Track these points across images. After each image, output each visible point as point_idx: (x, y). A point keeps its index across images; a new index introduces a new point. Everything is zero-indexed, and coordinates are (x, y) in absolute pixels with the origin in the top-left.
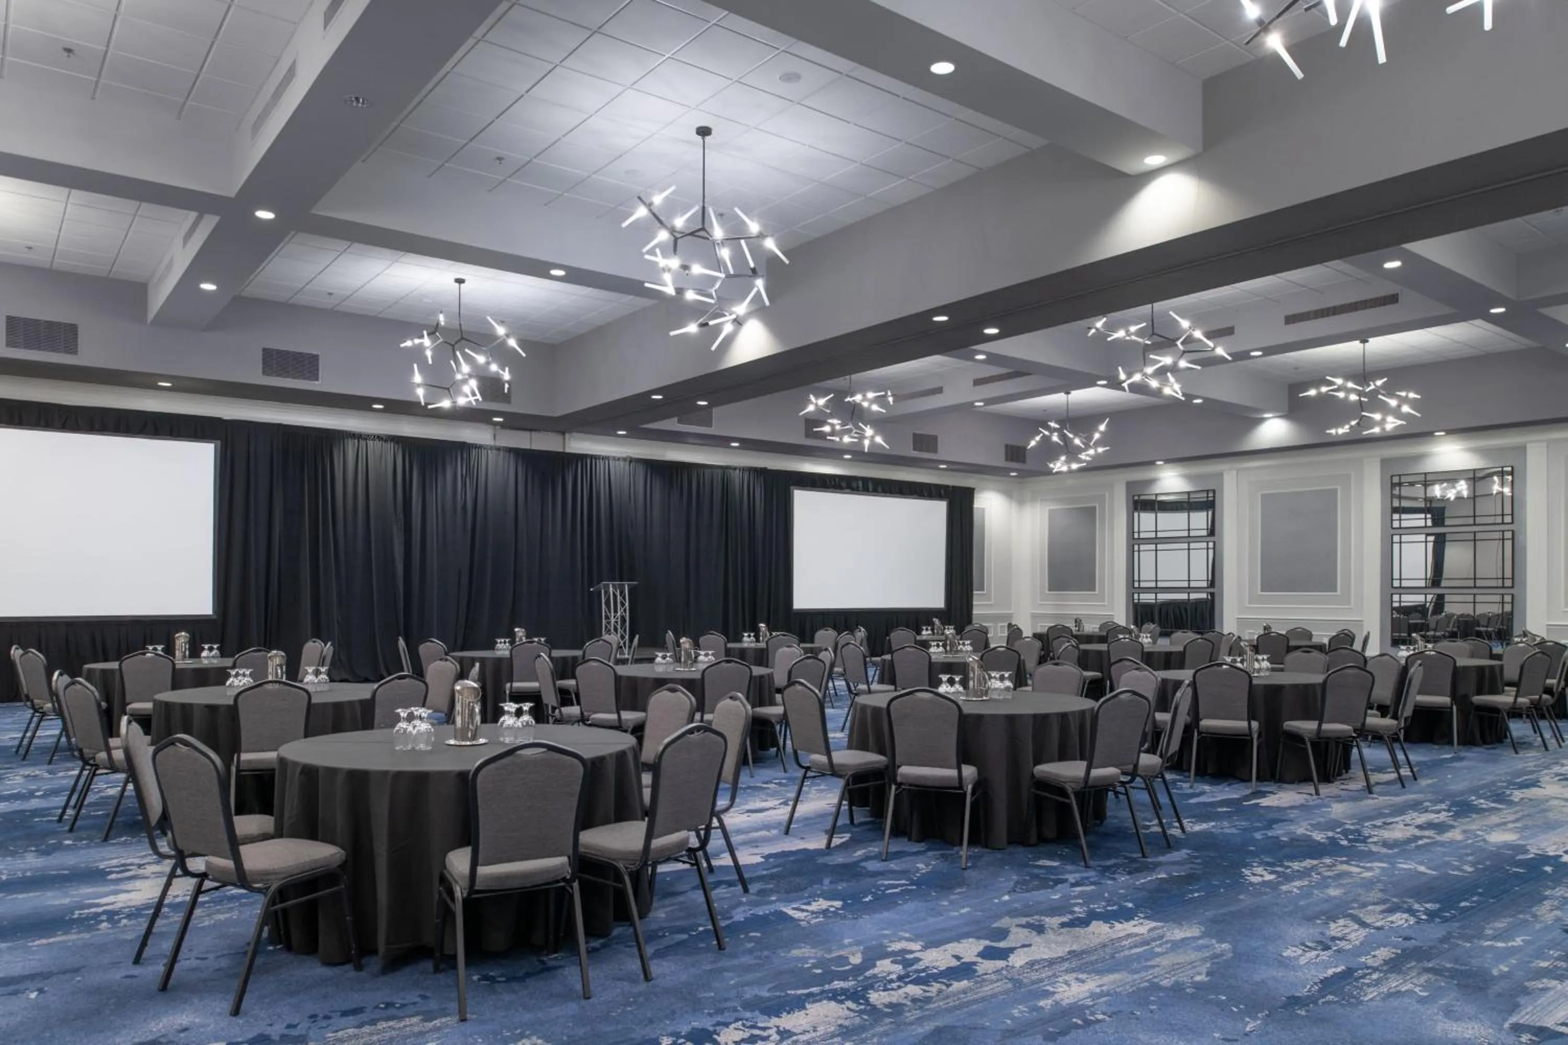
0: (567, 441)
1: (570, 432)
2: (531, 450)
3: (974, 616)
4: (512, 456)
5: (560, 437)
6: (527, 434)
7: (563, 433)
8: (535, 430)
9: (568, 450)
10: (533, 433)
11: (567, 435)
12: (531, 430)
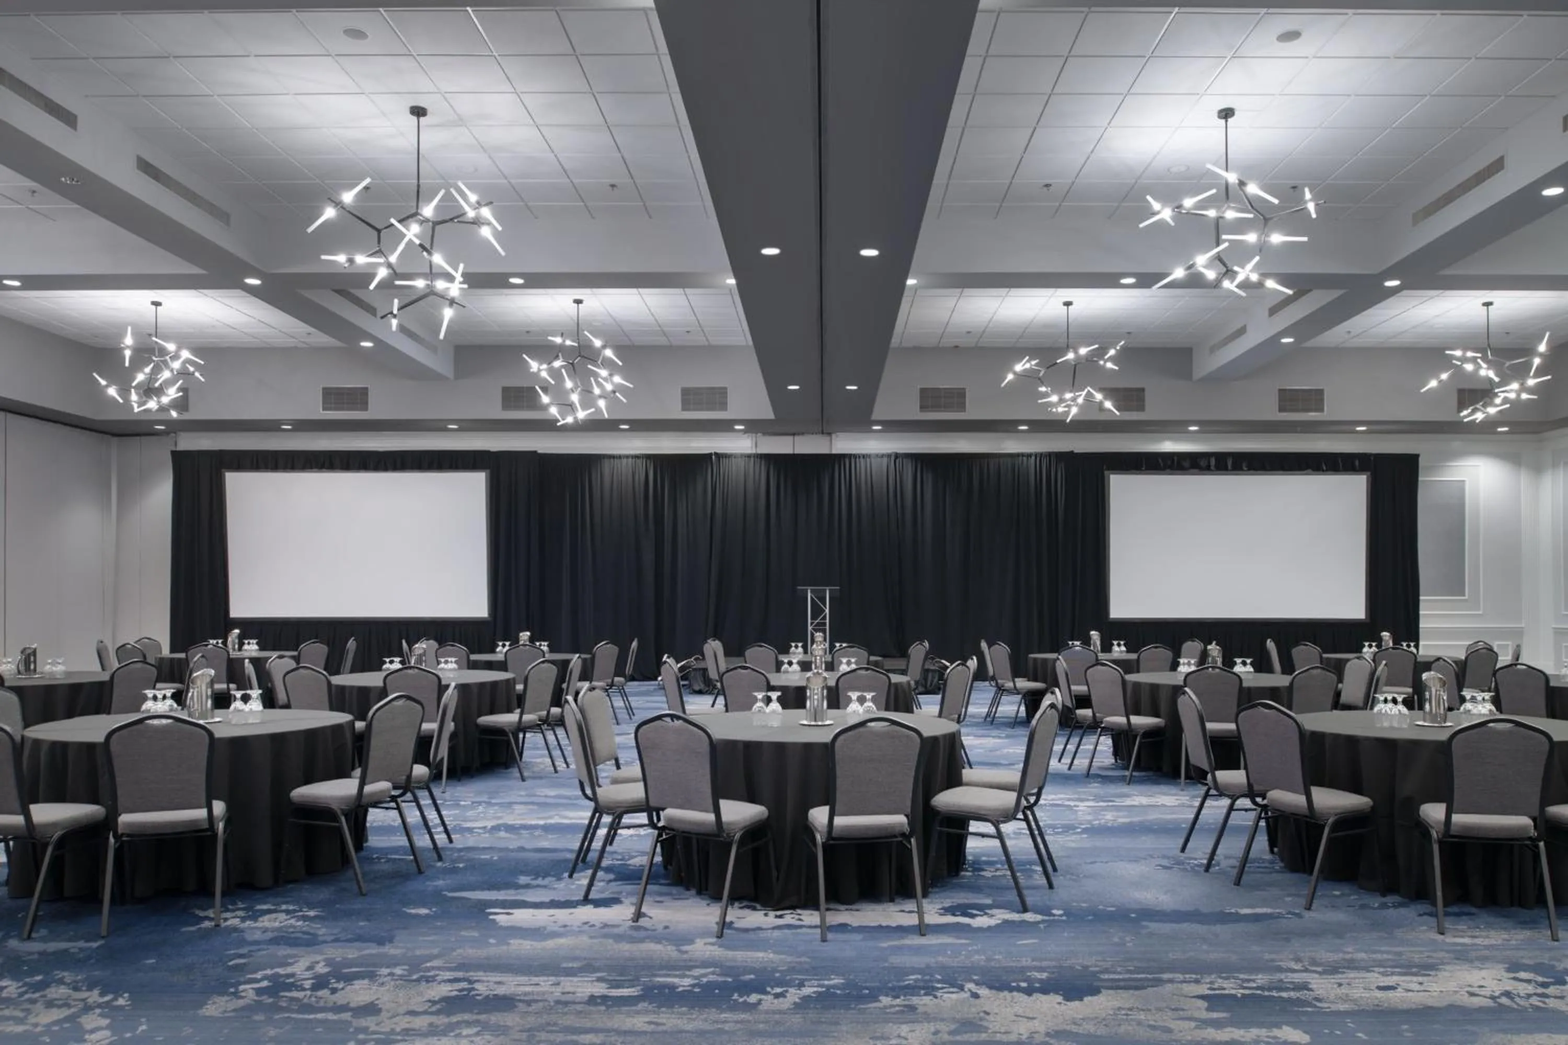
0: (833, 441)
1: (835, 432)
2: (794, 455)
3: (1421, 630)
4: (763, 462)
5: (828, 438)
6: (790, 438)
7: (830, 434)
8: (798, 434)
9: (834, 452)
10: (797, 438)
11: (834, 436)
12: (794, 434)
